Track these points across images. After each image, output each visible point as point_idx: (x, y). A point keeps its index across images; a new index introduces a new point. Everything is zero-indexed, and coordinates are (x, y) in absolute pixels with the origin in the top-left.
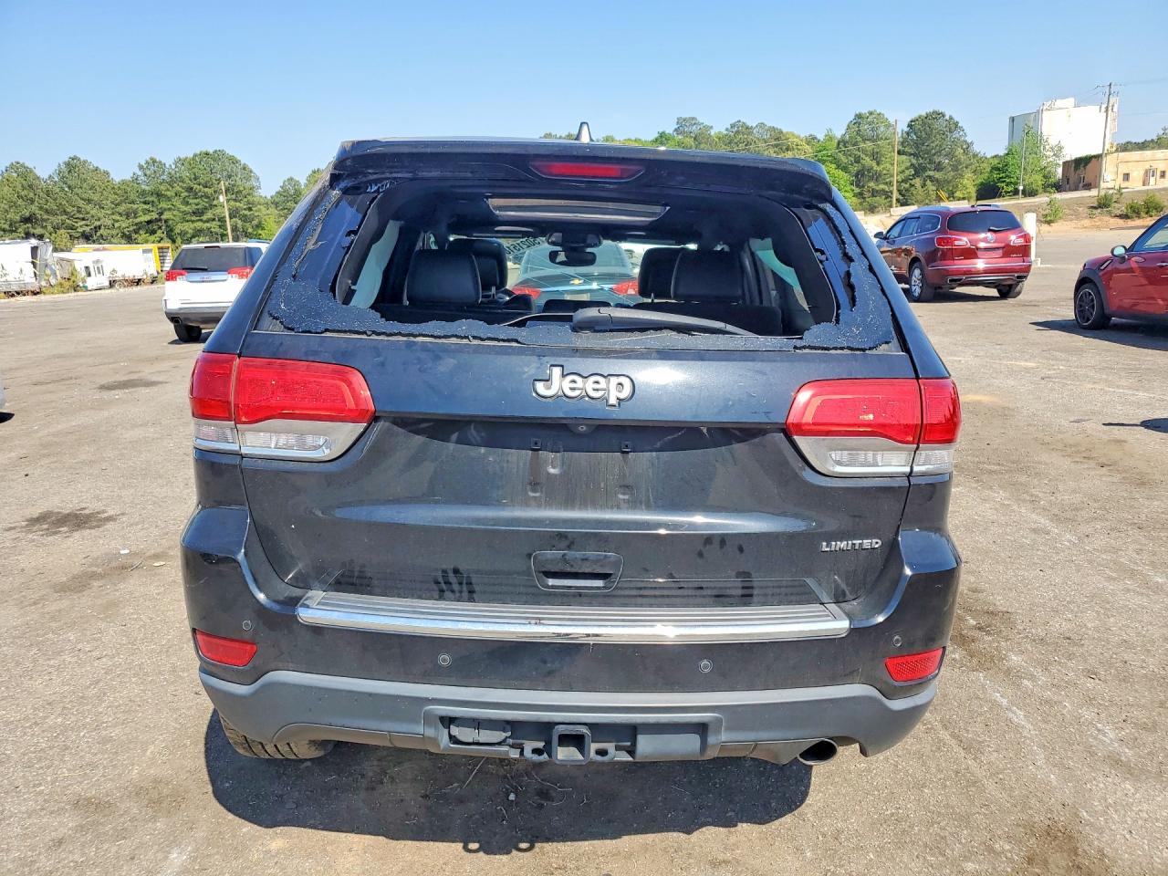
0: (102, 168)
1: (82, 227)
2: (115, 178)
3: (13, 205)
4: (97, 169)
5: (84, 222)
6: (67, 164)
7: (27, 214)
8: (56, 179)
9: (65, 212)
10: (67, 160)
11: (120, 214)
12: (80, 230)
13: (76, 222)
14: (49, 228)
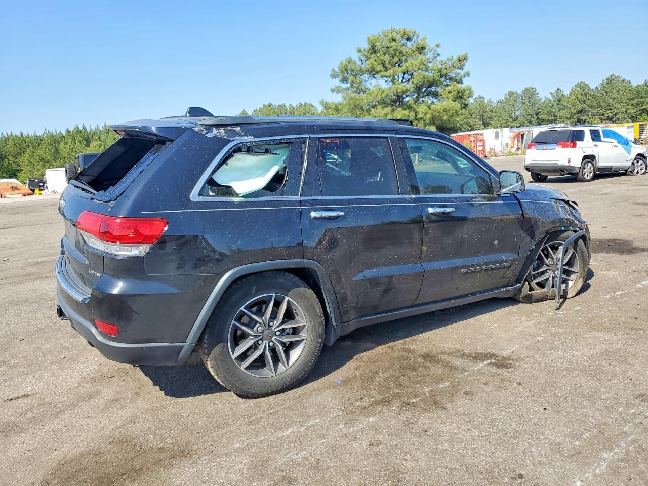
0: (627, 79)
1: (608, 114)
2: (633, 85)
3: (574, 105)
4: (624, 80)
5: (610, 111)
6: (608, 79)
7: (580, 109)
8: (600, 89)
9: (601, 107)
10: (607, 77)
11: (632, 105)
12: (606, 116)
13: (606, 112)
14: (590, 116)
